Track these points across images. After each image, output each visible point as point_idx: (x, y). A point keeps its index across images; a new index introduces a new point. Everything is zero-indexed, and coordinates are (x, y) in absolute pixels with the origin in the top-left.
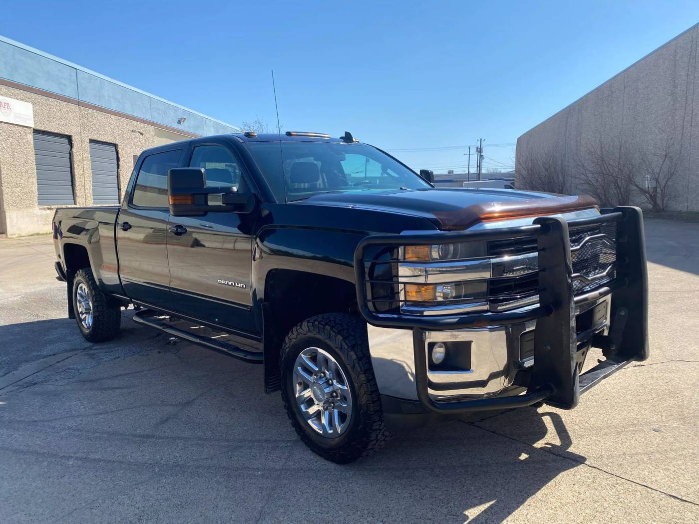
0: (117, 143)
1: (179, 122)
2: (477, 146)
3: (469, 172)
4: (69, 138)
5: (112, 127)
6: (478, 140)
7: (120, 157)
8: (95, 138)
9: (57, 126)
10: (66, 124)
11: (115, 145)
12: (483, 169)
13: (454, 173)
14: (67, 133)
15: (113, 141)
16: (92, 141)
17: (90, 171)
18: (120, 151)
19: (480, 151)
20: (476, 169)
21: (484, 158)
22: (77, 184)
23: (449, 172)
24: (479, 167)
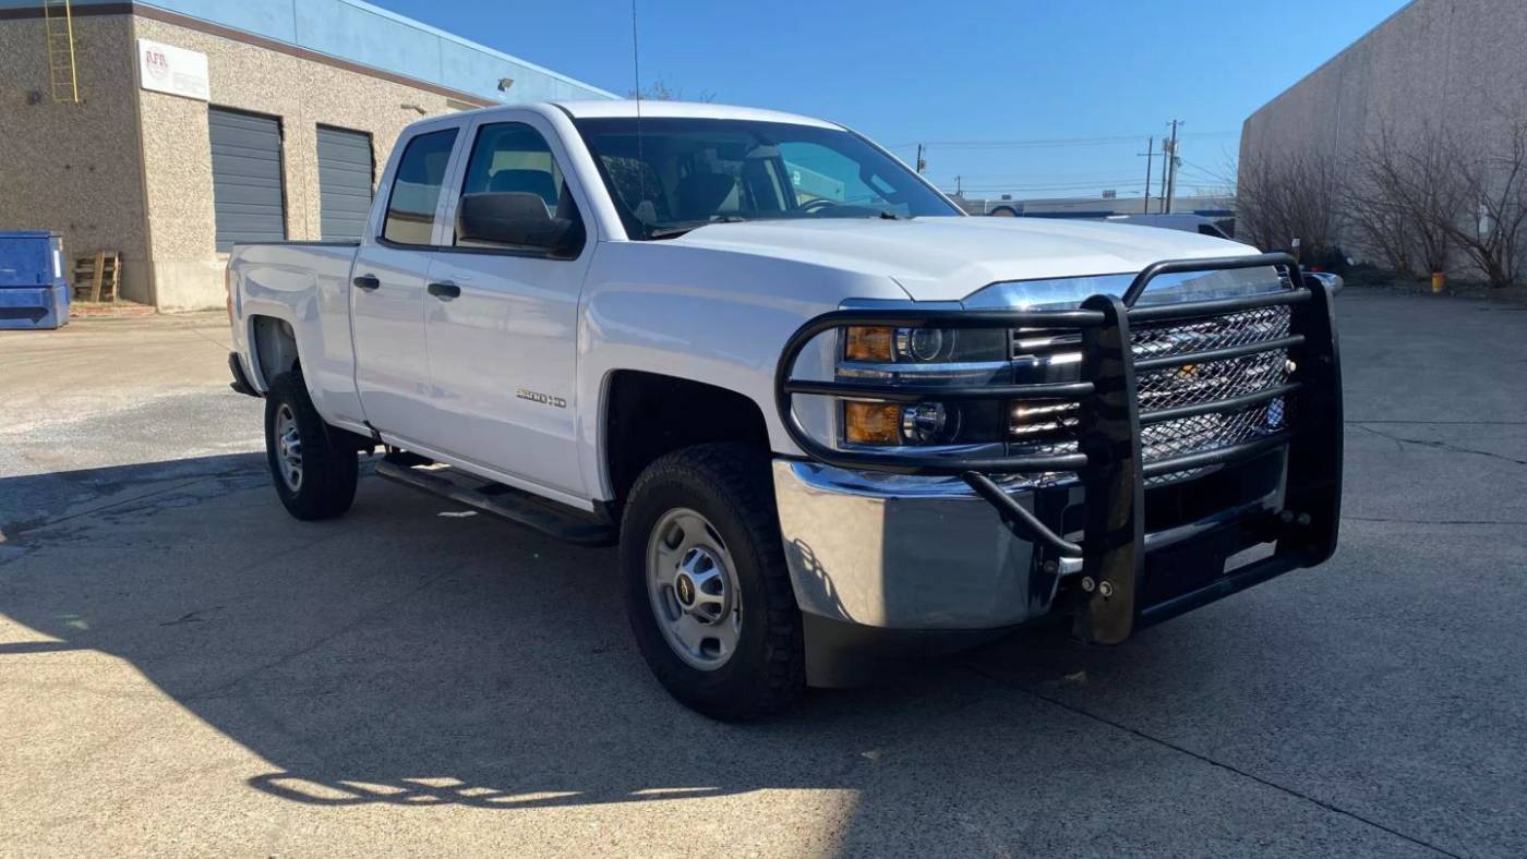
0: (371, 131)
1: (501, 88)
2: (1165, 137)
3: (1147, 194)
4: (278, 120)
5: (362, 97)
6: (1168, 124)
7: (377, 158)
8: (328, 121)
9: (255, 98)
10: (272, 93)
11: (368, 135)
12: (1177, 188)
13: (1118, 196)
14: (272, 112)
15: (363, 128)
16: (320, 126)
17: (317, 186)
18: (376, 147)
19: (1170, 146)
20: (1160, 187)
21: (1180, 165)
22: (292, 210)
23: (1106, 194)
24: (1169, 184)
